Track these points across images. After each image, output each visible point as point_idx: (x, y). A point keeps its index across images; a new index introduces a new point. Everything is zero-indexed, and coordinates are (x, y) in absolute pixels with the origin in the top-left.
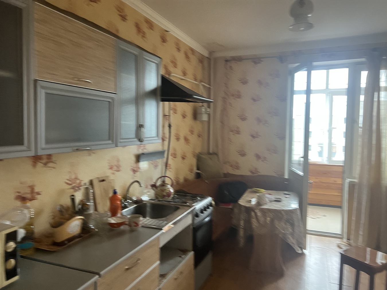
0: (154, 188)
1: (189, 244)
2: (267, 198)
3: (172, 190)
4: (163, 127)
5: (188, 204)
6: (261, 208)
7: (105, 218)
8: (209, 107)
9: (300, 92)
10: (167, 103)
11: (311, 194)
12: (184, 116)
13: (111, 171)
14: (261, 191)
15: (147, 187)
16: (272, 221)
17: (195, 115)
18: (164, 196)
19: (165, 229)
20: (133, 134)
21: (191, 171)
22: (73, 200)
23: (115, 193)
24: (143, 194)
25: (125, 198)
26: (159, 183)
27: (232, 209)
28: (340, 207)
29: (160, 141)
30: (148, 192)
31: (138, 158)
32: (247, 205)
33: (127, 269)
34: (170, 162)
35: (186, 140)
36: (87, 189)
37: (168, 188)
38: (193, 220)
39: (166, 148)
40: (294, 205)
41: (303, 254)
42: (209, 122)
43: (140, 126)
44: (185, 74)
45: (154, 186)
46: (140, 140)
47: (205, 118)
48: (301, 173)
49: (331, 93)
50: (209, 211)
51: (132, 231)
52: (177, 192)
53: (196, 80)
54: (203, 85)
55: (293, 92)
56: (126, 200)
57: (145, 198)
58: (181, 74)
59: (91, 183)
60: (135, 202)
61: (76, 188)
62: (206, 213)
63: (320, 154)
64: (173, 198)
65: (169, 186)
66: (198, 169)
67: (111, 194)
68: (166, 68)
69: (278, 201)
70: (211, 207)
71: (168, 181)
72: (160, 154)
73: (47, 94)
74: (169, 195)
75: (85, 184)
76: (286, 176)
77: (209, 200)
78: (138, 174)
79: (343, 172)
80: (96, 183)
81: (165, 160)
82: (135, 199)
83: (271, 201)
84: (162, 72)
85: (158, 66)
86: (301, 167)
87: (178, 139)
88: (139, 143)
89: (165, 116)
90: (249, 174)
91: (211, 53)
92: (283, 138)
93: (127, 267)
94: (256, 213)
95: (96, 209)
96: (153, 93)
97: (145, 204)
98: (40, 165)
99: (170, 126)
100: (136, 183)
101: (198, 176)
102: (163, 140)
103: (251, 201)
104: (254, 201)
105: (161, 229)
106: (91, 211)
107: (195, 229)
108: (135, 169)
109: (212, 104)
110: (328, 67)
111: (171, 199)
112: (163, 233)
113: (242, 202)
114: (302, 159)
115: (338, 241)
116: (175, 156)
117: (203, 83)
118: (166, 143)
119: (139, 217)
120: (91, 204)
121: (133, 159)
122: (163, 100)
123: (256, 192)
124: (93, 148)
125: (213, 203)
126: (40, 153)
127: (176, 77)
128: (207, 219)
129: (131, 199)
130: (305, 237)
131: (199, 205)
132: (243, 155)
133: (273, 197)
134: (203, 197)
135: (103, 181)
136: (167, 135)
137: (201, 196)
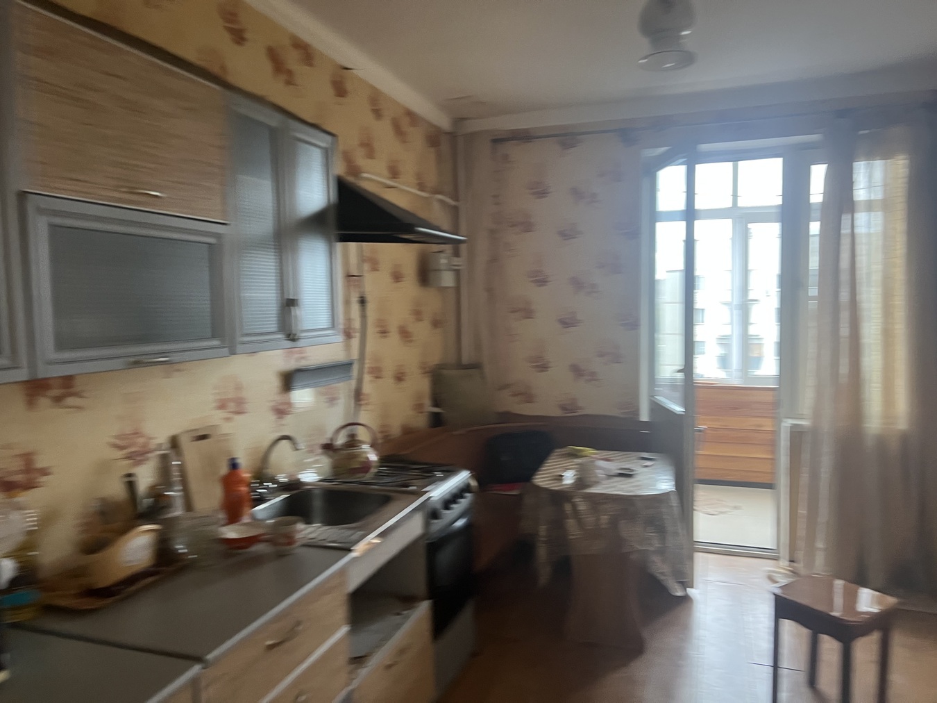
0: (331, 453)
1: (419, 582)
2: (600, 468)
3: (373, 457)
4: (347, 302)
5: (415, 488)
6: (586, 493)
7: (213, 528)
8: (457, 254)
9: (671, 216)
10: (353, 246)
11: (703, 456)
12: (397, 277)
13: (222, 414)
14: (583, 454)
15: (311, 452)
16: (614, 522)
17: (425, 274)
18: (354, 471)
19: (359, 549)
20: (272, 325)
21: (419, 407)
22: (131, 485)
23: (234, 465)
24: (303, 467)
25: (261, 476)
26: (341, 440)
27: (519, 498)
28: (769, 486)
29: (340, 338)
30: (316, 462)
31: (289, 380)
32: (555, 486)
33: (271, 647)
34: (367, 388)
35: (405, 334)
36: (164, 458)
37: (365, 452)
38: (427, 525)
39: (355, 355)
40: (663, 483)
41: (686, 599)
42: (457, 289)
43: (289, 304)
44: (394, 173)
45: (328, 448)
46: (292, 337)
47: (448, 280)
48: (678, 409)
49: (743, 218)
50: (464, 503)
51: (281, 556)
52: (384, 460)
53: (421, 187)
54: (441, 201)
55: (654, 217)
56: (261, 483)
57: (309, 477)
58: (386, 172)
59: (174, 443)
60: (285, 487)
61: (138, 457)
62: (458, 508)
63: (724, 361)
64: (378, 475)
65: (366, 447)
66: (436, 404)
67: (224, 470)
68: (348, 159)
69: (626, 475)
70: (468, 495)
71: (362, 434)
72: (342, 368)
73: (53, 227)
74: (366, 466)
75: (159, 447)
76: (644, 417)
77: (462, 477)
78: (288, 419)
79: (776, 405)
80: (185, 443)
81: (353, 383)
82: (286, 480)
83: (610, 477)
84: (339, 169)
85: (327, 154)
86: (678, 395)
87: (384, 333)
88: (289, 344)
89: (349, 276)
90: (557, 413)
91: (458, 121)
92: (634, 325)
93: (270, 642)
94: (574, 506)
95: (189, 506)
96: (317, 223)
97: (309, 490)
98: (44, 402)
99: (363, 301)
100: (284, 442)
101: (436, 420)
102: (348, 335)
103: (562, 476)
104: (569, 478)
105: (349, 550)
106: (178, 511)
107: (431, 546)
108: (281, 407)
109: (463, 247)
110: (736, 157)
111: (373, 479)
112: (355, 559)
113: (542, 479)
114: (680, 375)
115: (768, 566)
116: (377, 373)
117: (440, 197)
118: (355, 342)
119: (295, 523)
120: (175, 493)
121: (275, 383)
122: (345, 239)
123: (574, 455)
124: (175, 357)
125: (474, 483)
126: (44, 372)
127: (374, 180)
128: (460, 523)
129: (274, 481)
130: (691, 558)
131: (439, 491)
132: (543, 367)
133: (614, 467)
134: (449, 472)
135: (203, 437)
136: (357, 324)
137: (445, 468)
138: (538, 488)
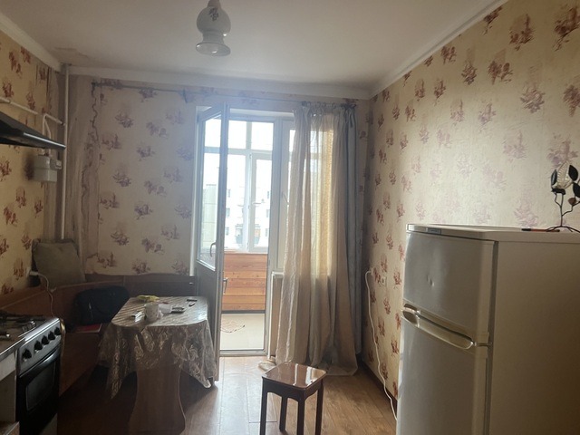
2: (160, 309)
5: (10, 335)
6: (151, 326)
8: (60, 157)
14: (150, 299)
16: (168, 345)
17: (30, 171)
21: (19, 272)
27: (101, 335)
32: (128, 324)
35: (9, 214)
38: (19, 363)
40: (201, 316)
42: (59, 184)
44: (8, 93)
47: (51, 176)
50: (53, 343)
53: (32, 106)
54: (48, 119)
55: (202, 150)
62: (47, 348)
66: (34, 268)
69: (178, 312)
70: (57, 337)
76: (192, 273)
77: (54, 323)
79: (268, 263)
83: (166, 314)
90: (133, 273)
92: (187, 215)
94: (142, 340)
101: (34, 281)
103: (134, 316)
104: (139, 317)
107: (22, 379)
109: (65, 153)
110: (250, 119)
113: (118, 320)
114: (214, 247)
115: (260, 360)
117: (48, 115)
123: (142, 302)
125: (63, 328)
132: (123, 242)
133: (169, 308)
134: (42, 320)
137: (38, 318)
138: (115, 327)
